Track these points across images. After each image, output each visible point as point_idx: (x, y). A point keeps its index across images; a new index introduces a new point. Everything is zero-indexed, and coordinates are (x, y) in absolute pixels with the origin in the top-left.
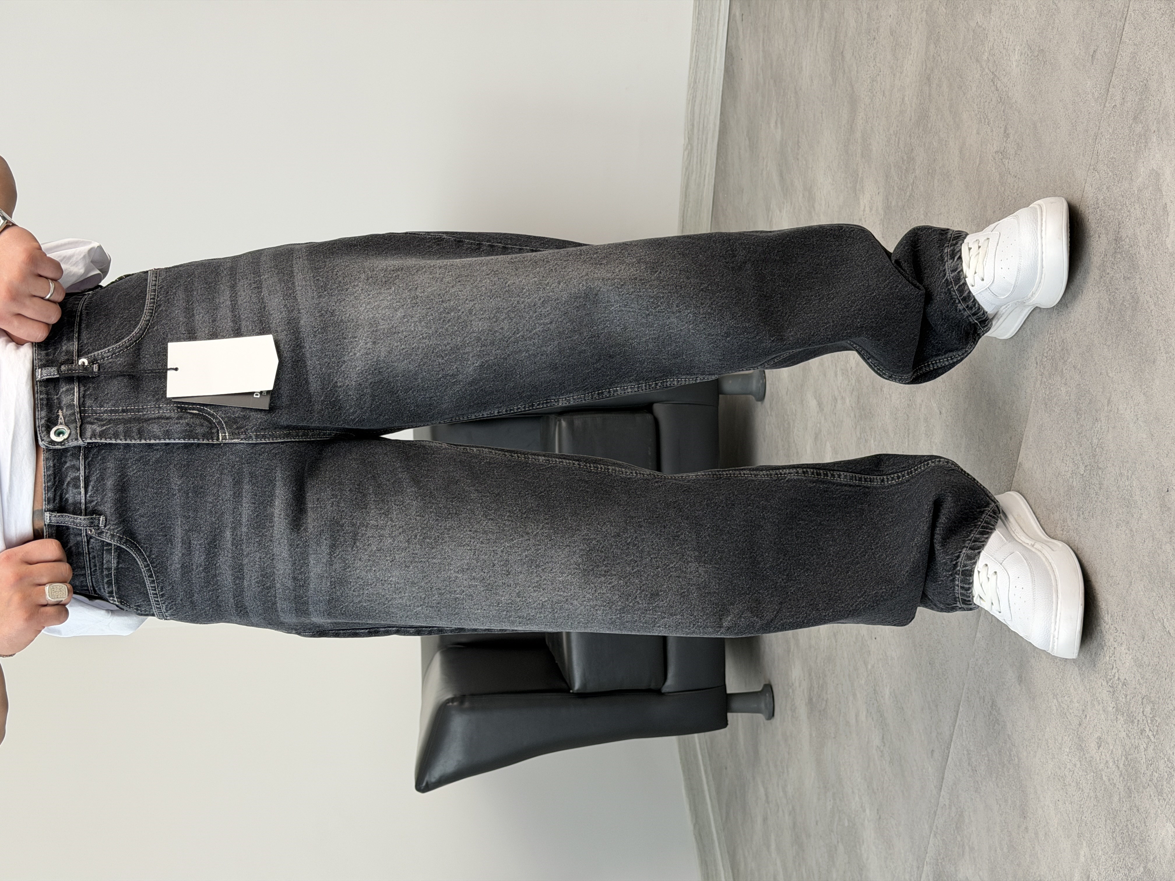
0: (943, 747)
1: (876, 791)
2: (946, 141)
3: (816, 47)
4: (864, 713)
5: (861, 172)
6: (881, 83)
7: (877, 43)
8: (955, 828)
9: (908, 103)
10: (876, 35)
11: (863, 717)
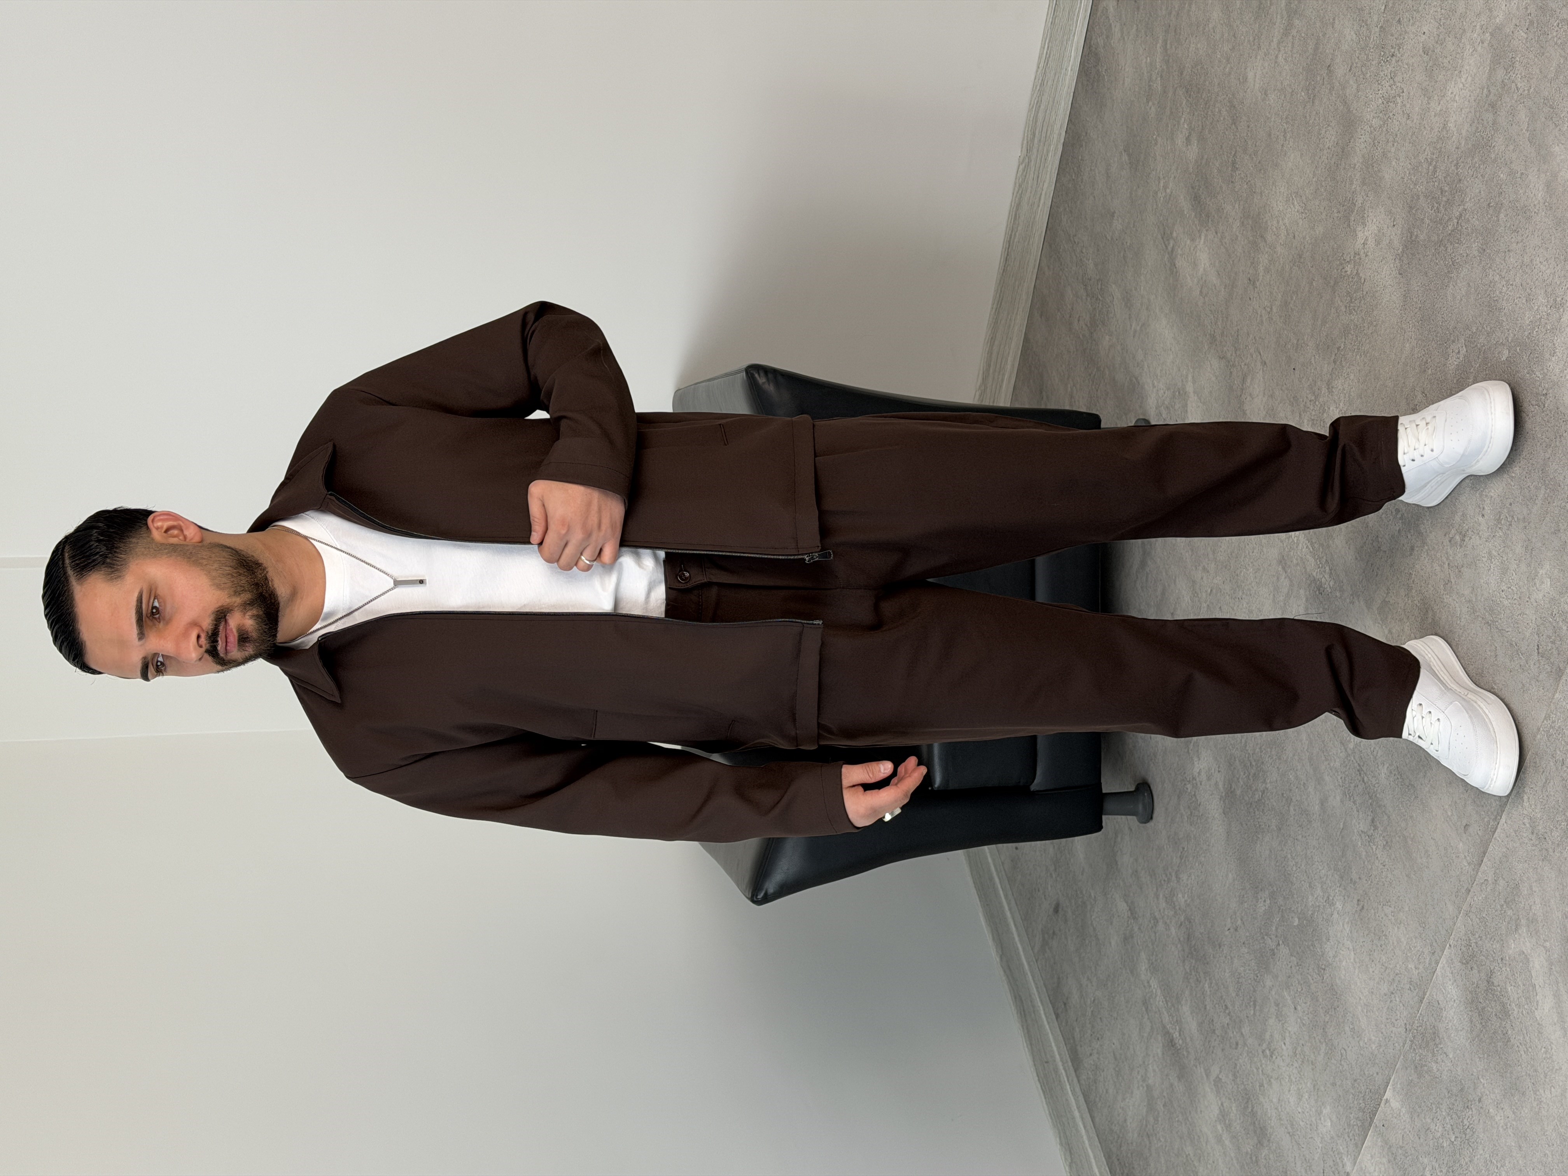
0: (1486, 820)
1: (1358, 880)
2: (1522, 174)
3: (1277, 57)
4: (1338, 798)
5: (1360, 202)
6: (1405, 105)
7: (1397, 61)
8: (1503, 903)
9: (1455, 129)
10: (1397, 52)
11: (1335, 800)
